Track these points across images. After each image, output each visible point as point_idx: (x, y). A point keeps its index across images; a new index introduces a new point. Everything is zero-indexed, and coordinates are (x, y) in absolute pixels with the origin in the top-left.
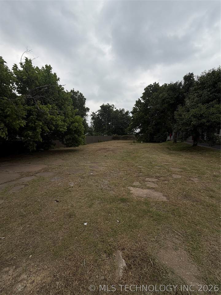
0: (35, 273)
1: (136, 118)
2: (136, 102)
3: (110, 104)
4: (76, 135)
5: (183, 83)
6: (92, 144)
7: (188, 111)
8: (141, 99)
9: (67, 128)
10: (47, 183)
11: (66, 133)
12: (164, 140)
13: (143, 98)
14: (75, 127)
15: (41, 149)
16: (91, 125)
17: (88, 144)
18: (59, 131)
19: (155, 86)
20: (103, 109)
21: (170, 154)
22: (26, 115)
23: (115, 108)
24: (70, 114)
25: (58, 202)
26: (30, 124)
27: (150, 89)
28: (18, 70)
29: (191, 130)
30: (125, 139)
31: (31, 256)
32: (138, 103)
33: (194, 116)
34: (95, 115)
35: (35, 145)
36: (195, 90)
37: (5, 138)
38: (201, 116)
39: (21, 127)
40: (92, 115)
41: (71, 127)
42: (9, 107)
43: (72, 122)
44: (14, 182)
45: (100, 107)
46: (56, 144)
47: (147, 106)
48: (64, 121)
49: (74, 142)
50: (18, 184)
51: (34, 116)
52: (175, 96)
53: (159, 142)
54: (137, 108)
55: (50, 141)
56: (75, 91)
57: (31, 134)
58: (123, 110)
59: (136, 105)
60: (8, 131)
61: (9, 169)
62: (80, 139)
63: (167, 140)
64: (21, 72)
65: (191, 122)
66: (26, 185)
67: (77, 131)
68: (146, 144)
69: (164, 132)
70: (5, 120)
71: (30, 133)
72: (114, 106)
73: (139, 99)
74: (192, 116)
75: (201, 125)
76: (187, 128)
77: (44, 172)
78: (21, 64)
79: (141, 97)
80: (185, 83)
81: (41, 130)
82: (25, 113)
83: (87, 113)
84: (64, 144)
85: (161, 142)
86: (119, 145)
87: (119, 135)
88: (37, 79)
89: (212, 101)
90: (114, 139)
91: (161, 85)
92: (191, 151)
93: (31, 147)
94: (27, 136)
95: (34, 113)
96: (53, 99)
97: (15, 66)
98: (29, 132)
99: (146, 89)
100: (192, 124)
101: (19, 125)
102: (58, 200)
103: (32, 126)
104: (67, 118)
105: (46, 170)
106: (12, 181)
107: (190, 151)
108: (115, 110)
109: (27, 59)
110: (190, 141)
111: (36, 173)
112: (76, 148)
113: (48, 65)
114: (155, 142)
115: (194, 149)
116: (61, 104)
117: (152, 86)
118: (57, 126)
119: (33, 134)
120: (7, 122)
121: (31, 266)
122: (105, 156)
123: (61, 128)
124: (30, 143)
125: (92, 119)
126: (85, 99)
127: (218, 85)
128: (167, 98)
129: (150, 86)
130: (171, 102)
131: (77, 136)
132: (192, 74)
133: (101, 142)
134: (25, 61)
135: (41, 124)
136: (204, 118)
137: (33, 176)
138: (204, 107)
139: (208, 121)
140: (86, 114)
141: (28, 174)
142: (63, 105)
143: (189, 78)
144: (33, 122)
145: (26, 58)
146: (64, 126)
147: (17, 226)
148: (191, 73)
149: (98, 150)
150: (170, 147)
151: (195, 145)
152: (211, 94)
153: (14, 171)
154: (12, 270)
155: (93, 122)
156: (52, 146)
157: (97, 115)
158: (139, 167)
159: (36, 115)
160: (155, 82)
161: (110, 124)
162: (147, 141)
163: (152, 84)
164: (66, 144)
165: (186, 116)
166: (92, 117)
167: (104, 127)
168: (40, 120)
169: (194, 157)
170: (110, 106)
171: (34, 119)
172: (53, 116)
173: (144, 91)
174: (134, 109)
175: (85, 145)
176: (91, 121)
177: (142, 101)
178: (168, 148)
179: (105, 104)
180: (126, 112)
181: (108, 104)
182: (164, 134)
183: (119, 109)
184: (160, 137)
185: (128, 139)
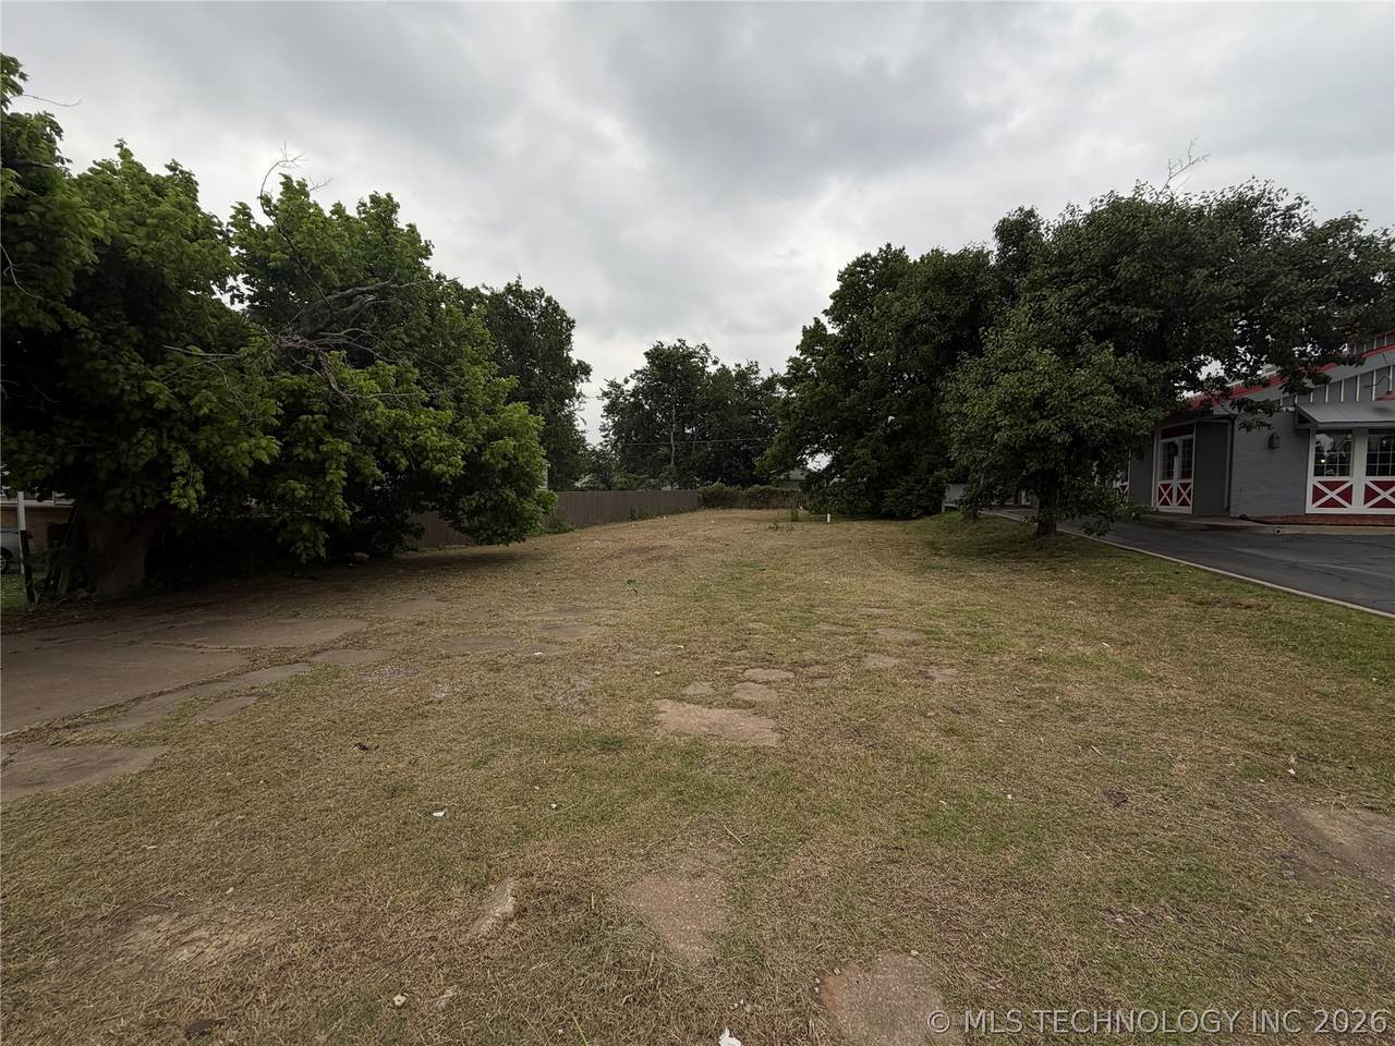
0: (235, 927)
1: (801, 407)
2: (805, 331)
3: (691, 344)
4: (507, 492)
5: (993, 253)
6: (597, 528)
8: (824, 320)
9: (462, 463)
10: (345, 687)
11: (464, 485)
12: (932, 509)
13: (836, 313)
14: (505, 457)
15: (358, 554)
16: (602, 440)
17: (582, 527)
18: (428, 473)
19: (886, 260)
20: (660, 367)
21: (923, 569)
22: (277, 417)
23: (715, 362)
24: (483, 399)
25: (364, 748)
26: (300, 450)
27: (866, 273)
28: (253, 226)
30: (761, 502)
31: (231, 889)
32: (814, 336)
34: (622, 392)
35: (323, 536)
37: (193, 510)
38: (1039, 403)
39: (258, 462)
40: (605, 394)
41: (486, 456)
42: (211, 386)
43: (493, 436)
44: (219, 687)
45: (647, 354)
46: (423, 529)
47: (853, 353)
48: (454, 430)
49: (504, 523)
50: (232, 691)
51: (317, 416)
52: (958, 312)
53: (907, 517)
54: (809, 360)
55: (398, 517)
56: (528, 286)
57: (303, 493)
58: (753, 369)
59: (803, 348)
60: (206, 481)
61: (205, 638)
62: (529, 506)
63: (944, 505)
64: (266, 236)
66: (262, 696)
67: (515, 472)
68: (845, 525)
69: (931, 472)
70: (193, 437)
71: (299, 486)
72: (707, 350)
73: (817, 321)
77: (346, 647)
78: (266, 201)
79: (826, 312)
80: (1003, 251)
81: (344, 474)
82: (274, 408)
83: (580, 387)
84: (460, 529)
85: (918, 518)
86: (720, 532)
87: (730, 485)
88: (331, 258)
90: (712, 502)
91: (914, 256)
93: (306, 547)
94: (286, 500)
95: (317, 405)
96: (407, 341)
97: (243, 211)
98: (293, 483)
99: (848, 276)
101: (251, 457)
102: (368, 744)
103: (308, 460)
104: (468, 419)
105: (357, 642)
106: (209, 682)
108: (712, 369)
109: (287, 183)
111: (315, 653)
112: (514, 547)
113: (383, 196)
114: (890, 516)
115: (1035, 546)
116: (444, 355)
117: (875, 260)
118: (419, 452)
119: (311, 494)
120: (200, 447)
121: (227, 913)
122: (629, 582)
123: (439, 461)
124: (299, 531)
125: (610, 410)
126: (571, 324)
128: (922, 322)
129: (863, 263)
131: (513, 495)
132: (1031, 214)
133: (643, 517)
134: (281, 188)
135: (344, 447)
137: (297, 662)
140: (578, 390)
141: (279, 659)
142: (451, 361)
143: (1017, 231)
144: (311, 439)
145: (286, 177)
146: (450, 451)
147: (202, 817)
148: (1027, 209)
149: (609, 558)
150: (940, 539)
151: (1046, 528)
153: (224, 646)
154: (168, 921)
155: (614, 427)
156: (408, 539)
157: (631, 396)
158: (751, 625)
159: (324, 413)
160: (889, 246)
161: (692, 434)
162: (852, 514)
163: (874, 253)
164: (466, 531)
166: (607, 402)
167: (663, 450)
168: (342, 434)
170: (692, 354)
171: (314, 427)
172: (402, 412)
173: (838, 286)
174: (796, 365)
175: (565, 531)
176: (604, 420)
177: (832, 330)
178: (931, 544)
179: (669, 342)
180: (766, 378)
181: (679, 341)
182: (931, 480)
183: (731, 366)
184: (909, 491)
185: (774, 502)
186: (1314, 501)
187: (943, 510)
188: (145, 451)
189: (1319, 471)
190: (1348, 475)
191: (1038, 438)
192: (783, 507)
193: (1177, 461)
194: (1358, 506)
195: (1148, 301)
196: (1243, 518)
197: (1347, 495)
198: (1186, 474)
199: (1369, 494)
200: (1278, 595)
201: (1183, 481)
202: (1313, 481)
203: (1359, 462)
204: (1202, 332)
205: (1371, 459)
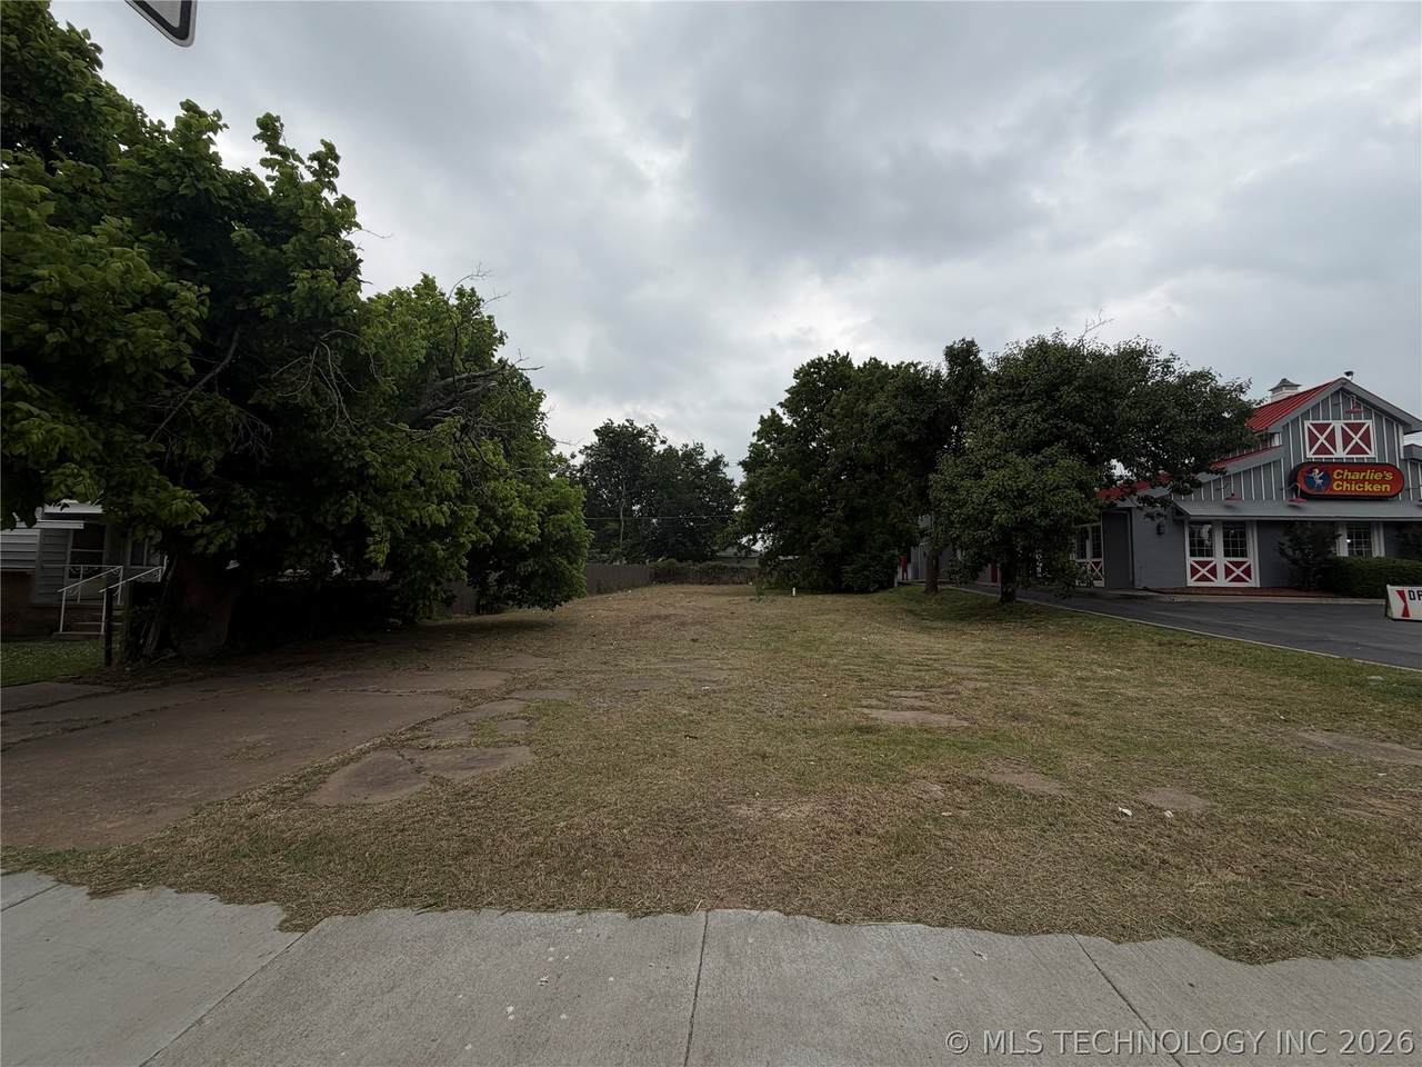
1: (766, 489)
2: (762, 421)
3: (641, 423)
4: (560, 560)
5: (944, 372)
7: (979, 476)
8: (780, 411)
9: (540, 531)
12: (885, 584)
13: (792, 405)
19: (834, 363)
20: (612, 445)
23: (663, 442)
27: (819, 373)
29: (993, 544)
30: (712, 577)
32: (770, 426)
33: (1001, 497)
36: (993, 402)
38: (1021, 494)
43: (555, 508)
45: (596, 431)
47: (808, 442)
48: (526, 502)
52: (924, 417)
53: (863, 591)
54: (767, 446)
58: (698, 450)
59: (760, 434)
65: (993, 513)
66: (527, 719)
68: (814, 598)
69: (884, 550)
71: (440, 547)
72: (655, 430)
73: (773, 412)
74: (991, 493)
75: (1025, 525)
76: (981, 533)
79: (781, 405)
80: (951, 371)
85: (875, 591)
87: (680, 560)
89: (1049, 444)
90: (662, 577)
91: (857, 362)
92: (1000, 621)
99: (804, 374)
100: (997, 521)
107: (993, 620)
108: (659, 448)
110: (988, 586)
111: (507, 693)
114: (848, 590)
115: (1004, 610)
117: (826, 363)
118: (505, 520)
123: (519, 529)
127: (1062, 396)
128: (896, 423)
129: (817, 364)
130: (909, 437)
131: (565, 562)
132: (971, 341)
136: (1031, 503)
138: (1024, 464)
139: (1044, 514)
141: (485, 696)
143: (963, 356)
146: (527, 519)
148: (968, 339)
150: (917, 608)
151: (1008, 597)
152: (1043, 421)
156: (438, 606)
157: (579, 470)
160: (837, 352)
161: (640, 510)
162: (815, 589)
163: (826, 358)
165: (976, 493)
167: (612, 525)
169: (1012, 637)
170: (641, 433)
173: (794, 382)
174: (756, 450)
177: (787, 421)
178: (911, 611)
179: (619, 421)
180: (711, 459)
181: (627, 420)
182: (885, 557)
183: (678, 446)
184: (865, 567)
185: (725, 578)
186: (1192, 577)
187: (896, 584)
188: (349, 511)
189: (1192, 555)
190: (1211, 556)
191: (1023, 521)
192: (733, 583)
193: (1089, 544)
194: (1221, 581)
195: (1083, 421)
196: (1146, 589)
197: (1213, 571)
198: (1096, 554)
199: (1228, 572)
200: (1208, 638)
201: (1095, 560)
202: (1190, 560)
203: (1219, 548)
204: (1121, 446)
205: (1226, 544)
